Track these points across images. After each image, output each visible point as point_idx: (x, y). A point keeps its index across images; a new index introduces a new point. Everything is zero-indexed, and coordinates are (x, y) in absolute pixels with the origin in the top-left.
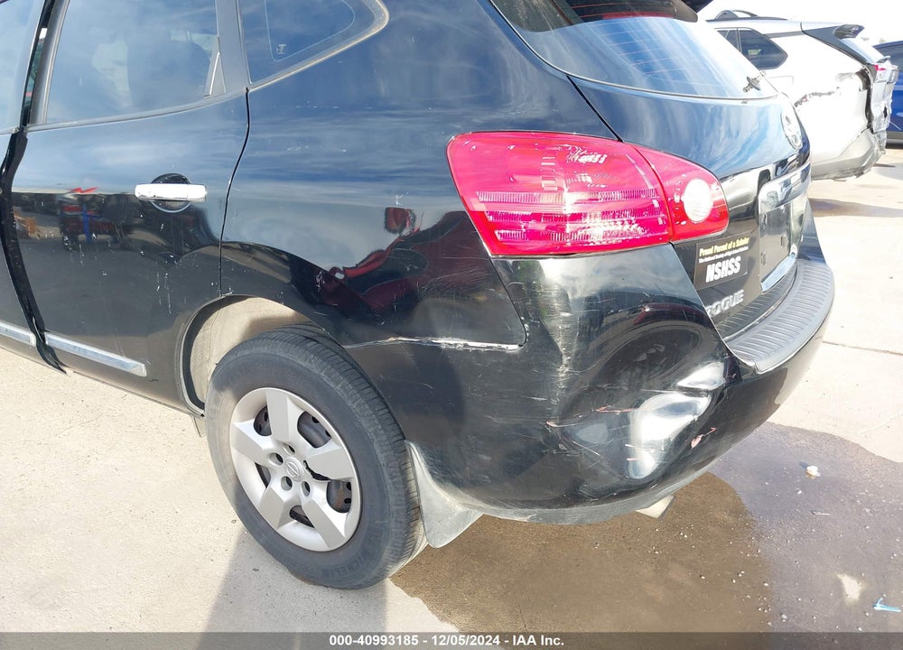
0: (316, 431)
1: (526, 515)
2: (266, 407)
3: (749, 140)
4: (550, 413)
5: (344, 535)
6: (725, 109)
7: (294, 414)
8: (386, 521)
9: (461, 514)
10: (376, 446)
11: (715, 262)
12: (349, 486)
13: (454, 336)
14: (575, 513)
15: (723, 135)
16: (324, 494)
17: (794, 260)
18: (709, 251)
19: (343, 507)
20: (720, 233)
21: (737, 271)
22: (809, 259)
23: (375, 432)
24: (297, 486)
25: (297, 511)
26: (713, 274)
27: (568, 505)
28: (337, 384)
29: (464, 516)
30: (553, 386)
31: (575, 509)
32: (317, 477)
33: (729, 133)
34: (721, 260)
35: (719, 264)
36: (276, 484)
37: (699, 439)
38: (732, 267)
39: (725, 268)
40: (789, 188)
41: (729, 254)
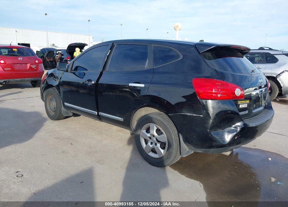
0: (159, 132)
1: (202, 151)
2: (150, 127)
3: (253, 83)
4: (208, 128)
5: (163, 153)
6: (248, 76)
7: (155, 128)
8: (173, 150)
9: (188, 151)
10: (172, 135)
11: (242, 104)
12: (165, 144)
13: (190, 113)
14: (212, 150)
15: (247, 81)
16: (160, 145)
17: (263, 108)
18: (240, 102)
19: (163, 148)
20: (242, 99)
21: (246, 107)
22: (270, 109)
23: (172, 132)
24: (154, 144)
25: (153, 150)
26: (241, 106)
27: (210, 148)
28: (165, 122)
29: (188, 152)
30: (209, 123)
31: (212, 149)
32: (159, 141)
33: (248, 81)
34: (243, 104)
35: (242, 105)
36: (149, 144)
37: (237, 137)
38: (245, 106)
39: (244, 106)
40: (262, 92)
41: (245, 103)
